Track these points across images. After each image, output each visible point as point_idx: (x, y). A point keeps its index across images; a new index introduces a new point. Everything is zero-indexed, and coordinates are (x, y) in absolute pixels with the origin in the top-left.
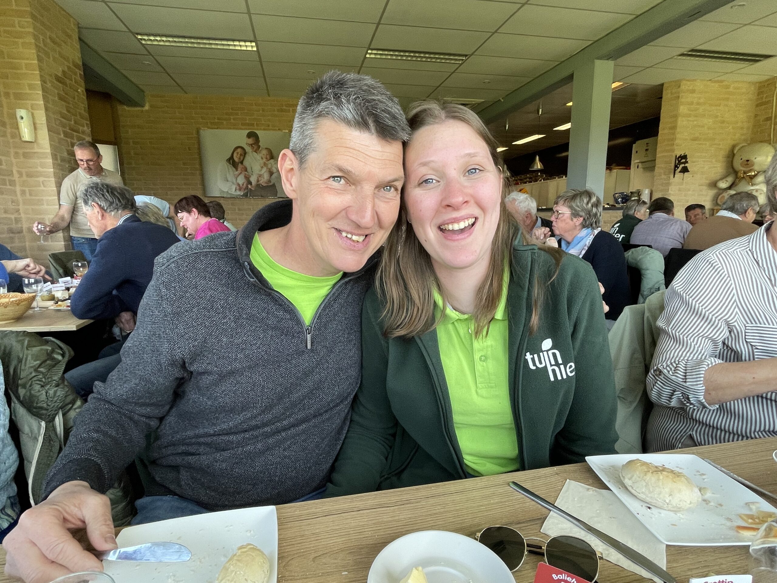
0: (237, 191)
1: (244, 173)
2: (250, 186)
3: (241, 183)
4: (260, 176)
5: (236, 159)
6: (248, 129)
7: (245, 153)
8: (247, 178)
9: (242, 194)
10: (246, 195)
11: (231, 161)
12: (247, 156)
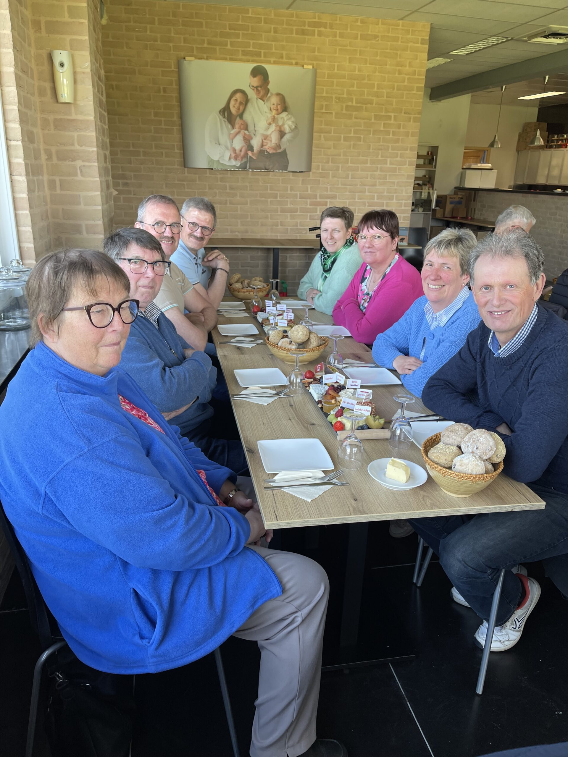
0: (232, 160)
1: (243, 132)
2: (250, 153)
3: (238, 148)
4: (266, 137)
5: (233, 110)
6: (253, 61)
7: (246, 101)
8: (247, 140)
9: (238, 165)
10: (244, 167)
11: (226, 111)
12: (249, 105)
